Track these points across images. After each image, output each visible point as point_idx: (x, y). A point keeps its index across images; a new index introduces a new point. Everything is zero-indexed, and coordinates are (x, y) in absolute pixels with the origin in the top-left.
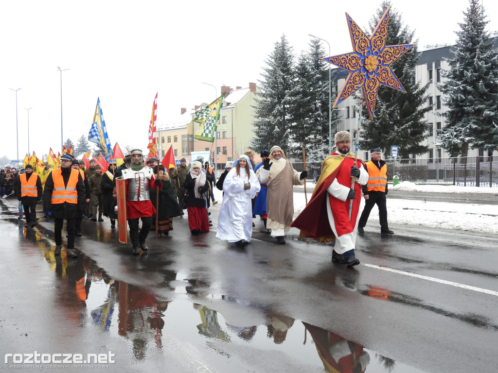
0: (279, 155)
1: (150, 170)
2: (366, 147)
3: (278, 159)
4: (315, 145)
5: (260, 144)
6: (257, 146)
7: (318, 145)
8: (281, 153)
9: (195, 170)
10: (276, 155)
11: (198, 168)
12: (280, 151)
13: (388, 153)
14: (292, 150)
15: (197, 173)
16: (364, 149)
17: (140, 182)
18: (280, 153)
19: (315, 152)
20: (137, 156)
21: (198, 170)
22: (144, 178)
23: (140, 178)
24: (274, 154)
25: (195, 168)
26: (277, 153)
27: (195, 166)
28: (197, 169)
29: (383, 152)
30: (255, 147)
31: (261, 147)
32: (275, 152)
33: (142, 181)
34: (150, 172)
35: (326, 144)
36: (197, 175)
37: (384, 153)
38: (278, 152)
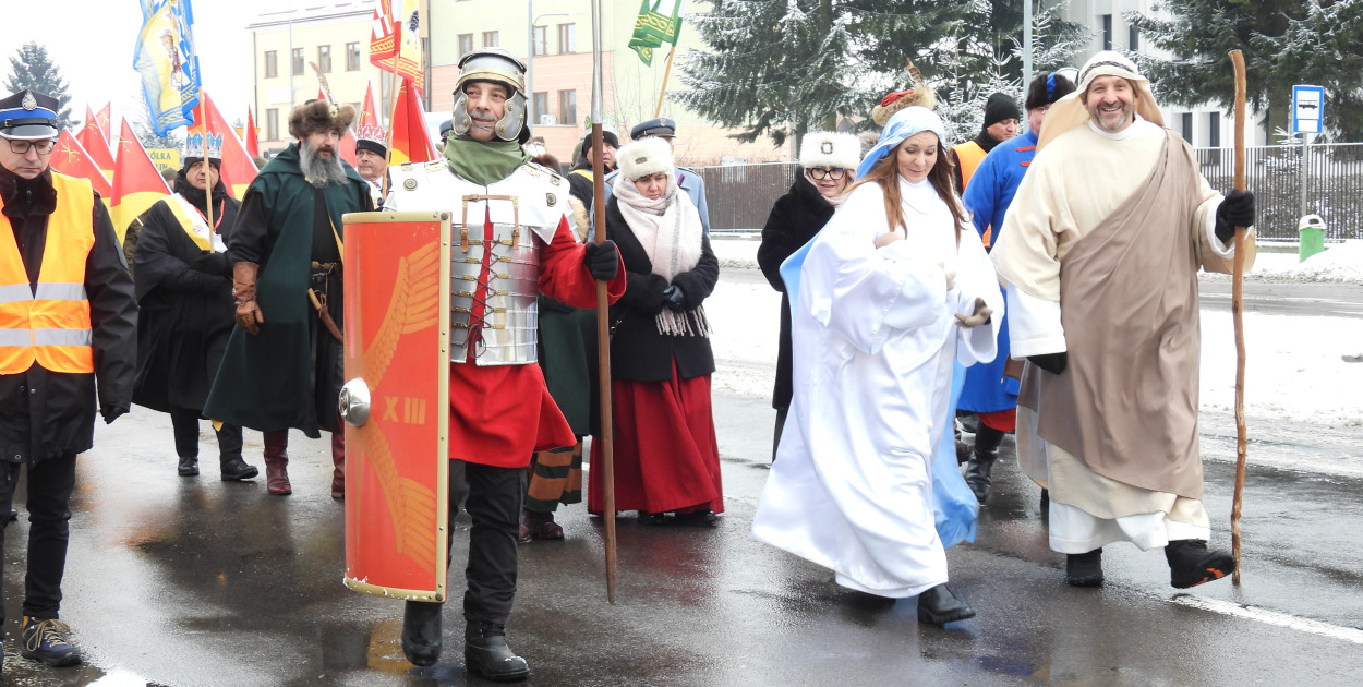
0: (1123, 103)
1: (553, 189)
2: (1184, 91)
3: (1112, 129)
4: (963, 84)
5: (721, 79)
6: (710, 86)
7: (975, 80)
8: (1136, 92)
9: (644, 186)
10: (1103, 106)
11: (658, 177)
12: (1133, 84)
13: (1277, 117)
14: (859, 103)
15: (659, 202)
16: (1174, 99)
17: (487, 254)
18: (1127, 94)
19: (960, 115)
20: (486, 89)
21: (661, 184)
22: (515, 235)
23: (489, 226)
24: (1094, 98)
25: (646, 179)
26: (1111, 95)
27: (644, 169)
28: (655, 184)
29: (1256, 110)
30: (701, 93)
31: (723, 93)
32: (1102, 88)
33: (498, 251)
34: (551, 202)
35: (1011, 79)
36: (661, 213)
37: (1261, 116)
38: (1118, 86)
